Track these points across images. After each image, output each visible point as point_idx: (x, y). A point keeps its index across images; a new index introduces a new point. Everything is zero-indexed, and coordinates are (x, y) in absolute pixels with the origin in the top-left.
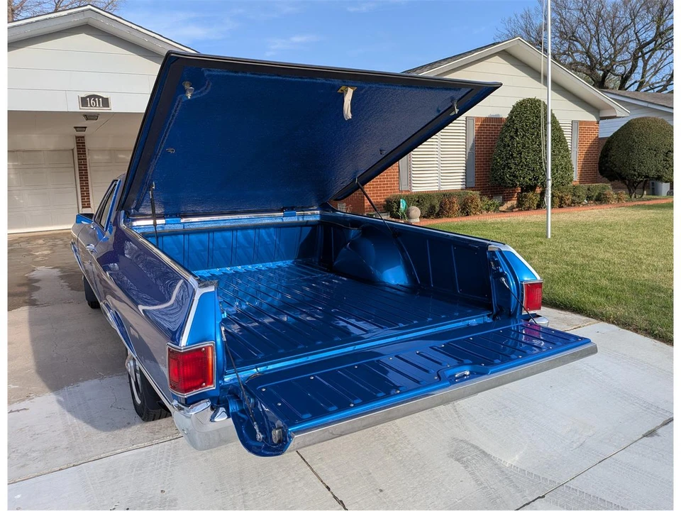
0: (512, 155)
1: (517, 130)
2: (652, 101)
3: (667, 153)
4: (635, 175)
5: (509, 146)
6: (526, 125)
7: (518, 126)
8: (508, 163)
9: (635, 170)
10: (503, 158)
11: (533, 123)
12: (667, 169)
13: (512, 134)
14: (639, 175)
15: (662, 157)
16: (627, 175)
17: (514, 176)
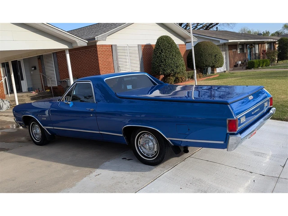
0: (162, 61)
1: (162, 50)
2: (200, 34)
3: (215, 56)
4: (204, 66)
5: (159, 57)
6: (166, 48)
7: (162, 48)
8: (160, 65)
9: (204, 64)
10: (158, 62)
11: (168, 46)
12: (216, 62)
13: (160, 52)
14: (206, 66)
15: (214, 58)
16: (201, 67)
17: (164, 70)
